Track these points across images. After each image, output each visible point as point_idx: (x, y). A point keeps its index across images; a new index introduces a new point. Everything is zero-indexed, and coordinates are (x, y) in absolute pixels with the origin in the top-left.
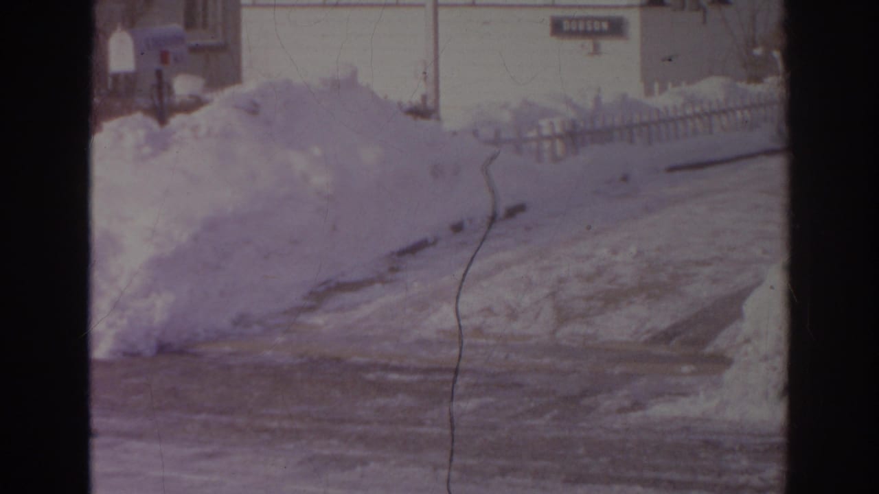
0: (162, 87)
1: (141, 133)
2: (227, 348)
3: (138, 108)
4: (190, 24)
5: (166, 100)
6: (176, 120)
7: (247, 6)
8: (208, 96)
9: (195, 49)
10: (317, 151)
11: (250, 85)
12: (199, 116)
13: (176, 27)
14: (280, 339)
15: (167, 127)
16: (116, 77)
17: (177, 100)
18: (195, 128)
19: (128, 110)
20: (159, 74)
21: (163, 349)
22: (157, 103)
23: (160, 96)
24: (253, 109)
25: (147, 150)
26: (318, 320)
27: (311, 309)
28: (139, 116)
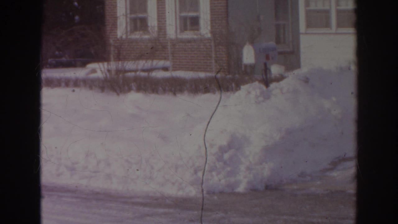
0: (266, 70)
1: (258, 91)
2: (295, 187)
3: (256, 80)
4: (278, 42)
5: (268, 76)
6: (273, 85)
7: (302, 34)
8: (286, 75)
9: (280, 53)
10: (334, 99)
11: (304, 70)
12: (283, 83)
13: (272, 43)
14: (319, 183)
15: (269, 88)
16: (246, 66)
17: (273, 76)
18: (281, 89)
19: (252, 80)
20: (265, 65)
21: (268, 188)
22: (264, 77)
23: (266, 75)
24: (306, 80)
25: (261, 99)
26: (335, 174)
27: (331, 170)
28: (257, 83)
